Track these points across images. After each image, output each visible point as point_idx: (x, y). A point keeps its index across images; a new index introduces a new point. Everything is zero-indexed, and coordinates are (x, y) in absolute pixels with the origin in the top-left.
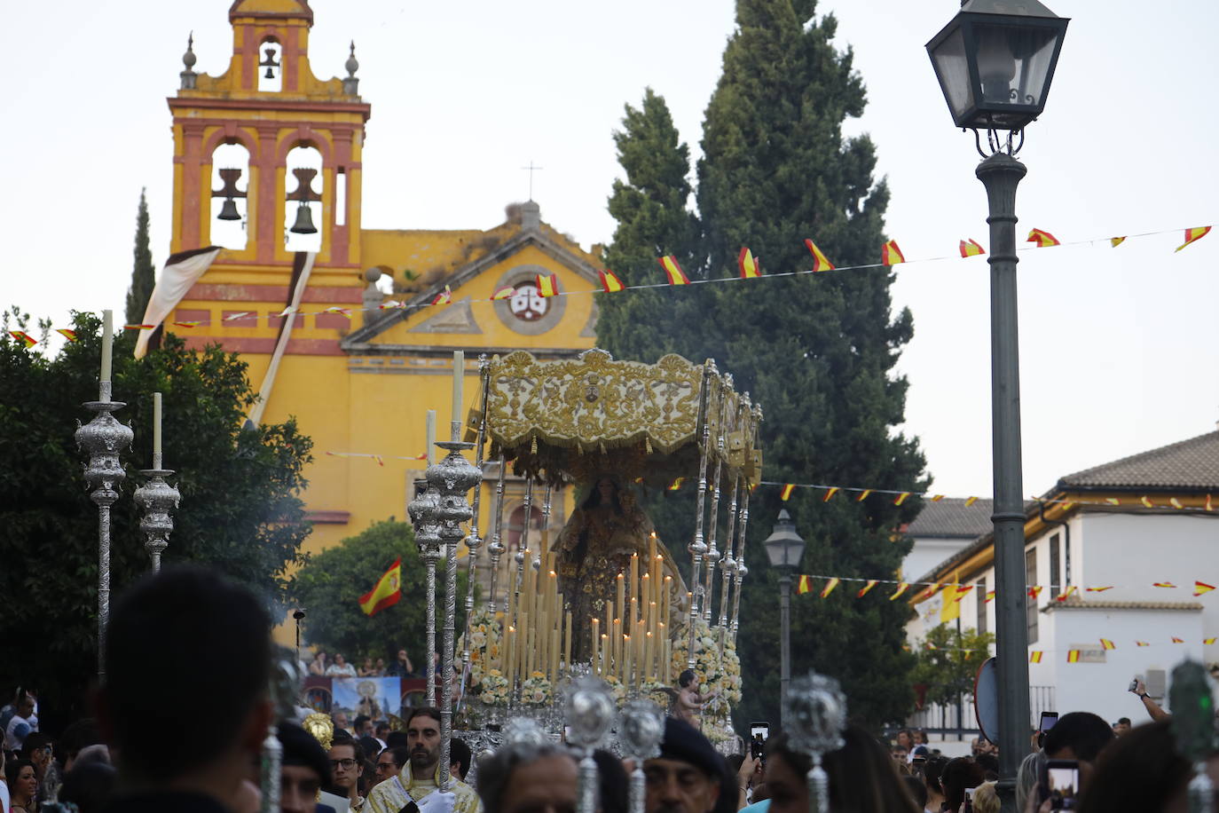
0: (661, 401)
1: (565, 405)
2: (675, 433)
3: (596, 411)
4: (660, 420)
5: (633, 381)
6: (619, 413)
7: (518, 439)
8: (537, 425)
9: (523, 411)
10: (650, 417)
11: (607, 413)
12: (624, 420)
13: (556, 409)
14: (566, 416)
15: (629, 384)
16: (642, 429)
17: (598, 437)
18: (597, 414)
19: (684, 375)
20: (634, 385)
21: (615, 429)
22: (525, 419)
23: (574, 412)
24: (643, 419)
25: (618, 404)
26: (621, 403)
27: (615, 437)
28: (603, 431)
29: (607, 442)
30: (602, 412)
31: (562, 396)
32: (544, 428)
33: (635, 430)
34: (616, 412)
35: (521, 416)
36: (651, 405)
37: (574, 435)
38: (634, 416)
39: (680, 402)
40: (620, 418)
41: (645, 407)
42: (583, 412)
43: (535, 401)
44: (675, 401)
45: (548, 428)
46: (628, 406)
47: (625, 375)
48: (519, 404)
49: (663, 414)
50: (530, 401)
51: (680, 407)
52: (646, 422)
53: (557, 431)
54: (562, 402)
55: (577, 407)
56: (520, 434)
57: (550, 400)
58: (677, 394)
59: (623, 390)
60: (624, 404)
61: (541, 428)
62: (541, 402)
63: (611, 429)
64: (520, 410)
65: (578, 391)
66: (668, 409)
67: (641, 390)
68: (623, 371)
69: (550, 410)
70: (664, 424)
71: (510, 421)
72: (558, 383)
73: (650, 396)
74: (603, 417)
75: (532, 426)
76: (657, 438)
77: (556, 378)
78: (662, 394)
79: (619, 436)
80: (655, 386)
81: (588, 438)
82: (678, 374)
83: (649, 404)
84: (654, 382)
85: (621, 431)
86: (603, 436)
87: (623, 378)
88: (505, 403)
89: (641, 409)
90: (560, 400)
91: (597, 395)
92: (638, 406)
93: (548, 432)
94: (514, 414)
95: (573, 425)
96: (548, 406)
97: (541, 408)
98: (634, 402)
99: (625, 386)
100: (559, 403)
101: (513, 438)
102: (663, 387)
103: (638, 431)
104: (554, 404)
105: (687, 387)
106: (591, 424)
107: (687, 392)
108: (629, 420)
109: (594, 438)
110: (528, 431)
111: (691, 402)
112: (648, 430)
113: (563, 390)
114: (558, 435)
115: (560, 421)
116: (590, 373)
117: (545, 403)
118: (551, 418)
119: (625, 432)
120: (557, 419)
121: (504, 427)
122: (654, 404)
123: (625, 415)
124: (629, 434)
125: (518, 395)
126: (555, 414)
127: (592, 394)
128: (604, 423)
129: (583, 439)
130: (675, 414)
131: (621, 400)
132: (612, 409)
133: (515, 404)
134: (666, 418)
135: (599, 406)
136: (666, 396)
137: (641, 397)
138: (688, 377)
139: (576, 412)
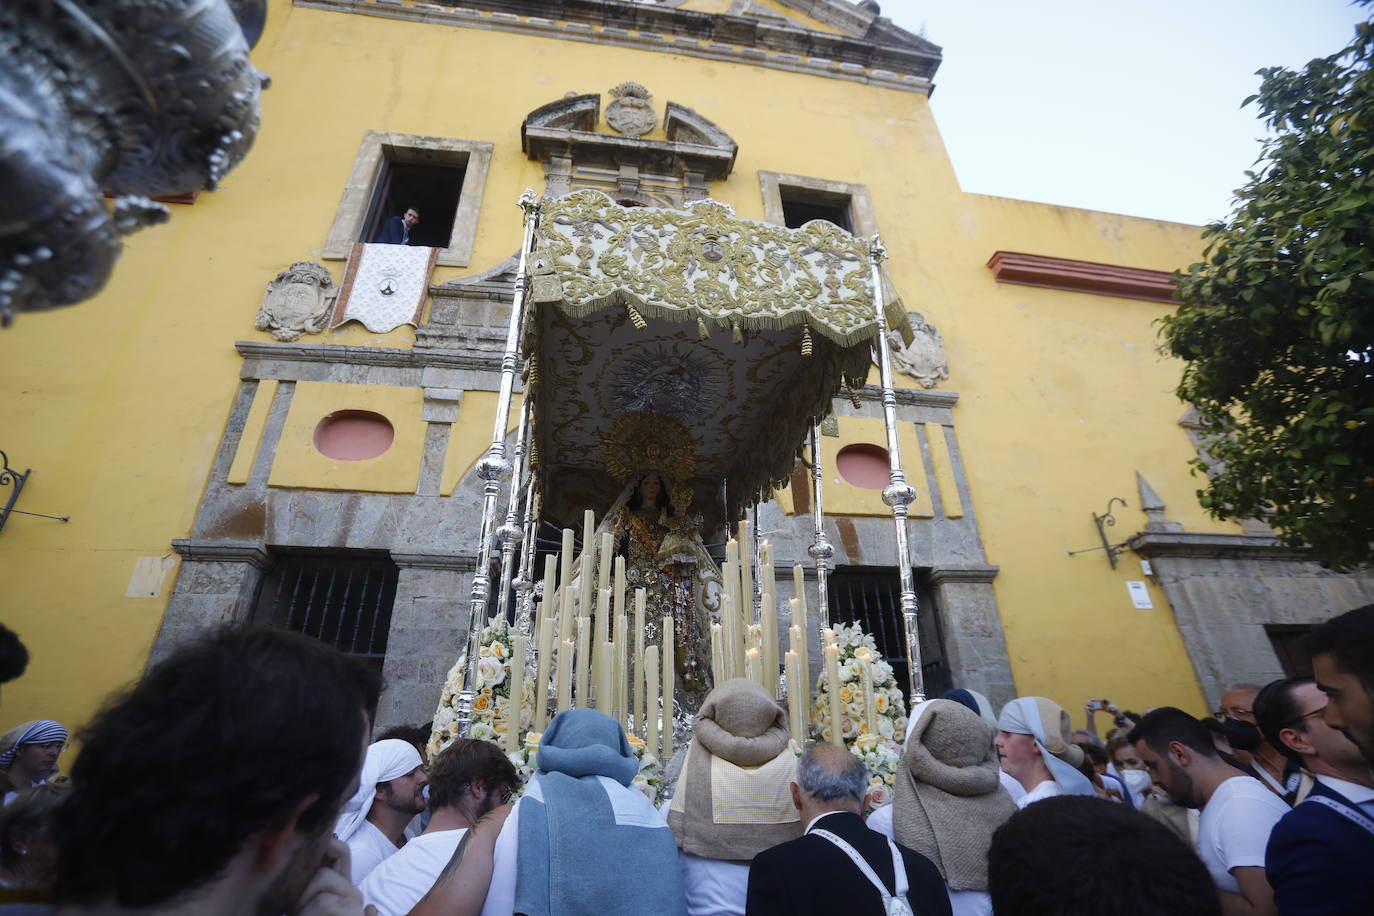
0: (820, 274)
1: (669, 263)
2: (853, 318)
3: (721, 274)
4: (824, 298)
5: (772, 244)
6: (760, 283)
7: (592, 303)
8: (625, 287)
9: (599, 266)
10: (808, 293)
11: (740, 279)
12: (768, 292)
13: (655, 266)
14: (673, 277)
15: (766, 247)
16: (798, 307)
17: (728, 312)
18: (723, 278)
19: (844, 245)
20: (776, 249)
21: (758, 303)
22: (602, 276)
23: (685, 274)
24: (797, 293)
25: (754, 269)
26: (760, 269)
27: (758, 315)
28: (739, 304)
29: (743, 321)
30: (732, 277)
31: (663, 249)
32: (637, 291)
33: (788, 307)
34: (753, 280)
35: (595, 271)
36: (805, 276)
37: (689, 306)
38: (783, 287)
39: (849, 276)
40: (762, 289)
41: (797, 279)
42: (699, 274)
43: (619, 252)
44: (840, 275)
45: (644, 291)
46: (772, 273)
47: (758, 235)
48: (591, 254)
49: (826, 291)
50: (611, 251)
51: (848, 284)
52: (802, 299)
53: (658, 297)
54: (664, 258)
55: (690, 266)
56: (596, 295)
57: (645, 254)
58: (841, 268)
59: (760, 255)
60: (764, 271)
61: (632, 291)
62: (629, 254)
63: (751, 302)
64: (593, 263)
65: (689, 245)
66: (832, 284)
67: (787, 257)
68: (753, 231)
69: (644, 267)
70: (832, 303)
71: (578, 275)
72: (656, 232)
73: (803, 265)
74: (734, 285)
75: (615, 287)
76: (825, 321)
77: (651, 226)
78: (819, 264)
79: (764, 313)
80: (807, 252)
81: (714, 311)
82: (835, 243)
83: (801, 274)
84: (803, 248)
85: (767, 307)
86: (739, 311)
87: (756, 239)
88: (568, 250)
89: (792, 281)
90: (662, 254)
91: (720, 253)
92: (786, 276)
93: (644, 298)
94: (585, 268)
95: (687, 291)
96: (642, 261)
97: (630, 263)
98: (778, 270)
99: (761, 248)
100: (660, 258)
101: (583, 301)
102: (818, 256)
103: (793, 309)
104: (651, 259)
105: (853, 260)
106: (715, 291)
107: (856, 266)
108: (777, 292)
109: (723, 313)
110: (609, 293)
111: (864, 280)
112: (807, 309)
113: (664, 243)
114: (662, 303)
115: (665, 283)
116: (703, 226)
117: (636, 255)
118: (648, 278)
119: (774, 308)
120: (658, 279)
121: (567, 284)
122: (811, 276)
123: (768, 286)
124: (781, 312)
125: (590, 242)
126: (655, 272)
127: (712, 251)
128: (737, 293)
129: (707, 312)
130: (845, 293)
131: (758, 265)
132: (747, 275)
133: (585, 254)
134: (834, 296)
135: (726, 268)
136: (825, 268)
137: (788, 265)
138: (851, 249)
139: (690, 274)
